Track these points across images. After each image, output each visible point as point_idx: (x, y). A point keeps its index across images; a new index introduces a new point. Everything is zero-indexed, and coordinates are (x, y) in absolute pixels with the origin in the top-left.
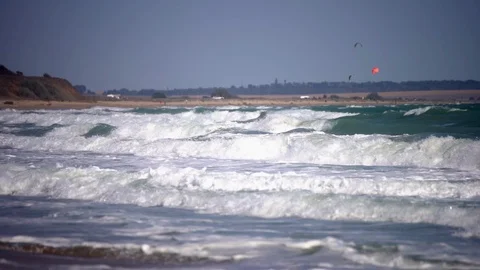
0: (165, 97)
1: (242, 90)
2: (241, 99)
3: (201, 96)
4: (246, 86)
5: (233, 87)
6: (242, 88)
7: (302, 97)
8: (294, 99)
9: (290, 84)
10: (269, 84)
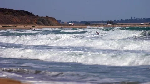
0: (90, 24)
1: (118, 22)
2: (118, 25)
3: (103, 24)
4: (120, 20)
5: (115, 20)
6: (118, 20)
7: (141, 24)
8: (138, 25)
9: (136, 19)
10: (129, 19)
